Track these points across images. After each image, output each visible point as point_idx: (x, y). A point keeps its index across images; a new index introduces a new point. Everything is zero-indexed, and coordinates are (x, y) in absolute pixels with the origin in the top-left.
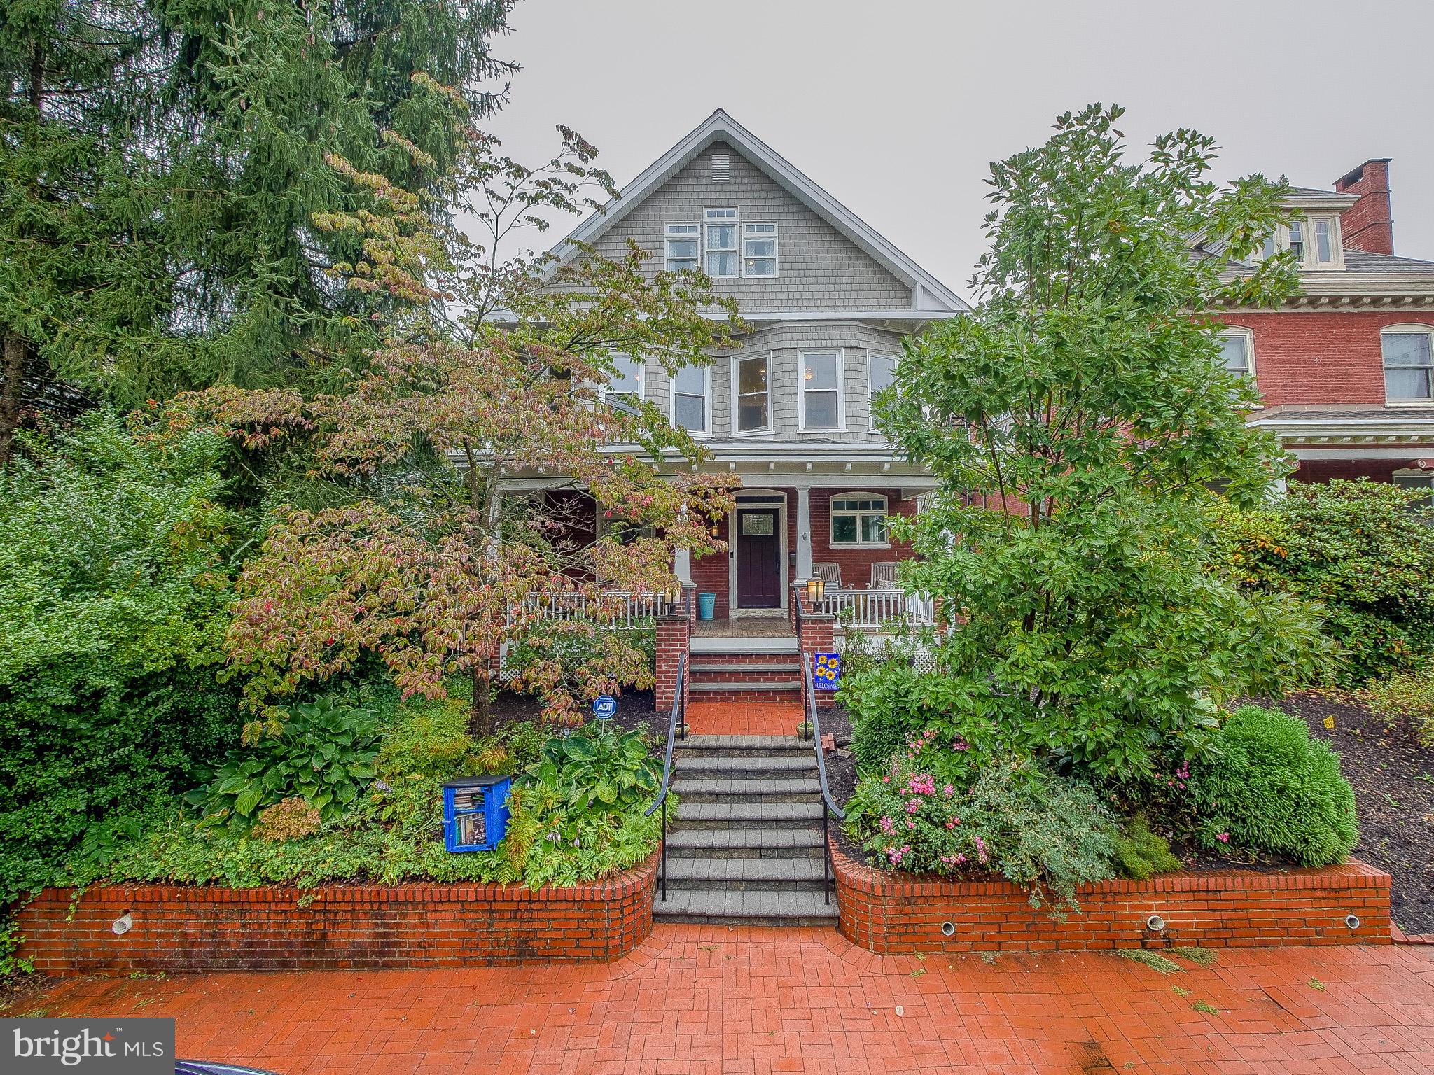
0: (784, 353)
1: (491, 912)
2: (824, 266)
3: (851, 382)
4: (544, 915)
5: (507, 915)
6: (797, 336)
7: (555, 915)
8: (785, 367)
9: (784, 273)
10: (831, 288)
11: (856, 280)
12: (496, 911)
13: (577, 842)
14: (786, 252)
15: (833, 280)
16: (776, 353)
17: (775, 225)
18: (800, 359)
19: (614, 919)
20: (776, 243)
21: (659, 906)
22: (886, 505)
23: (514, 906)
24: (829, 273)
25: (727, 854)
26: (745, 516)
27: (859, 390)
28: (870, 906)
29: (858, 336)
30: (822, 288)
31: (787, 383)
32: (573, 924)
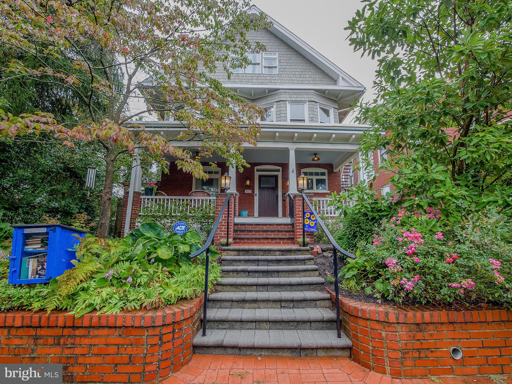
0: (281, 103)
1: (36, 338)
2: (298, 70)
3: (311, 116)
4: (86, 341)
5: (51, 341)
6: (288, 96)
7: (96, 341)
8: (281, 109)
9: (281, 73)
10: (302, 79)
11: (312, 76)
12: (41, 337)
13: (130, 279)
14: (282, 64)
15: (302, 76)
16: (278, 103)
17: (277, 53)
18: (288, 105)
19: (153, 345)
20: (277, 60)
21: (199, 339)
22: (327, 174)
23: (58, 332)
24: (300, 73)
25: (255, 305)
26: (262, 178)
27: (315, 119)
28: (384, 334)
29: (314, 97)
30: (298, 79)
31: (282, 115)
32: (112, 349)
